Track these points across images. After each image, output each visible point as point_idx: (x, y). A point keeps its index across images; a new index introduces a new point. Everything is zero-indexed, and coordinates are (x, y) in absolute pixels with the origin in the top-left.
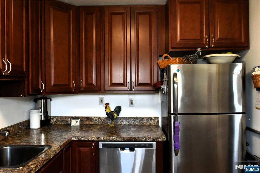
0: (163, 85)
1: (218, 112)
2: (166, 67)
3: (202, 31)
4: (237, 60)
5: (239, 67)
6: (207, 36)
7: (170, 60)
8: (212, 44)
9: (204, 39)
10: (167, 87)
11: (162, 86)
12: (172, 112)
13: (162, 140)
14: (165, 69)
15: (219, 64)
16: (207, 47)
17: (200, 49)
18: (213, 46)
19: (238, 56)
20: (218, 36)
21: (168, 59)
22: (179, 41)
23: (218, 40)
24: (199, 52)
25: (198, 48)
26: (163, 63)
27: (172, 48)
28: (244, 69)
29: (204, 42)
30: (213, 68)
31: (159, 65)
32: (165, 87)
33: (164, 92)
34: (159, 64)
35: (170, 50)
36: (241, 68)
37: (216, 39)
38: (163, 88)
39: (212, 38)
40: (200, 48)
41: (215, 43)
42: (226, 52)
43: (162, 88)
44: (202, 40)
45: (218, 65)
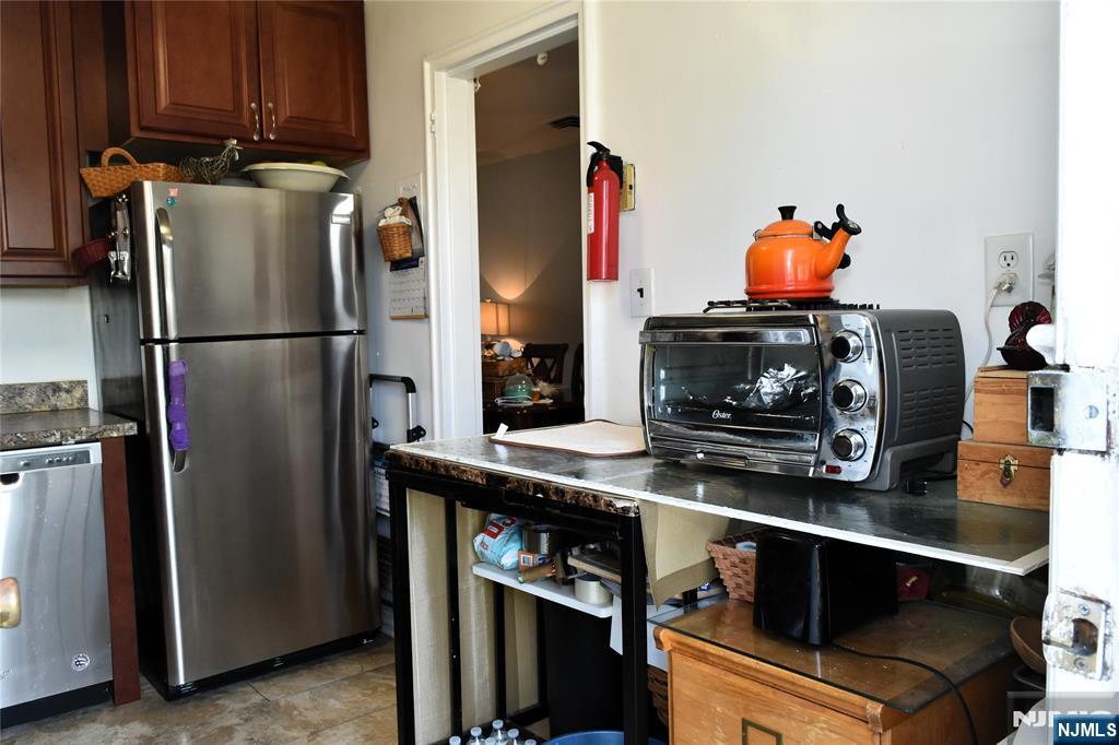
0: (115, 249)
1: (289, 331)
2: (124, 192)
3: (237, 87)
4: (340, 186)
5: (345, 207)
6: (253, 105)
7: (135, 168)
8: (269, 132)
9: (246, 112)
10: (132, 257)
11: (113, 254)
12: (157, 335)
13: (121, 434)
14: (120, 197)
15: (289, 193)
16: (255, 138)
17: (235, 142)
18: (272, 137)
19: (344, 175)
20: (286, 111)
21: (124, 167)
22: (165, 109)
23: (286, 121)
24: (232, 150)
25: (228, 138)
26: (103, 178)
27: (142, 129)
28: (358, 212)
29: (246, 122)
30: (270, 201)
31: (86, 186)
32: (126, 256)
33: (124, 274)
34: (87, 181)
35: (136, 133)
36: (352, 209)
37: (282, 118)
38: (117, 262)
39: (270, 113)
40: (234, 138)
41: (278, 130)
42: (309, 160)
43: (112, 261)
44: (240, 116)
45: (284, 193)
